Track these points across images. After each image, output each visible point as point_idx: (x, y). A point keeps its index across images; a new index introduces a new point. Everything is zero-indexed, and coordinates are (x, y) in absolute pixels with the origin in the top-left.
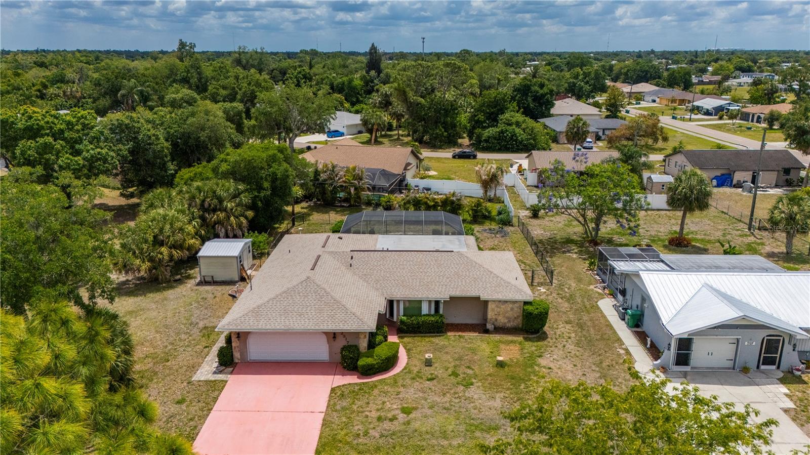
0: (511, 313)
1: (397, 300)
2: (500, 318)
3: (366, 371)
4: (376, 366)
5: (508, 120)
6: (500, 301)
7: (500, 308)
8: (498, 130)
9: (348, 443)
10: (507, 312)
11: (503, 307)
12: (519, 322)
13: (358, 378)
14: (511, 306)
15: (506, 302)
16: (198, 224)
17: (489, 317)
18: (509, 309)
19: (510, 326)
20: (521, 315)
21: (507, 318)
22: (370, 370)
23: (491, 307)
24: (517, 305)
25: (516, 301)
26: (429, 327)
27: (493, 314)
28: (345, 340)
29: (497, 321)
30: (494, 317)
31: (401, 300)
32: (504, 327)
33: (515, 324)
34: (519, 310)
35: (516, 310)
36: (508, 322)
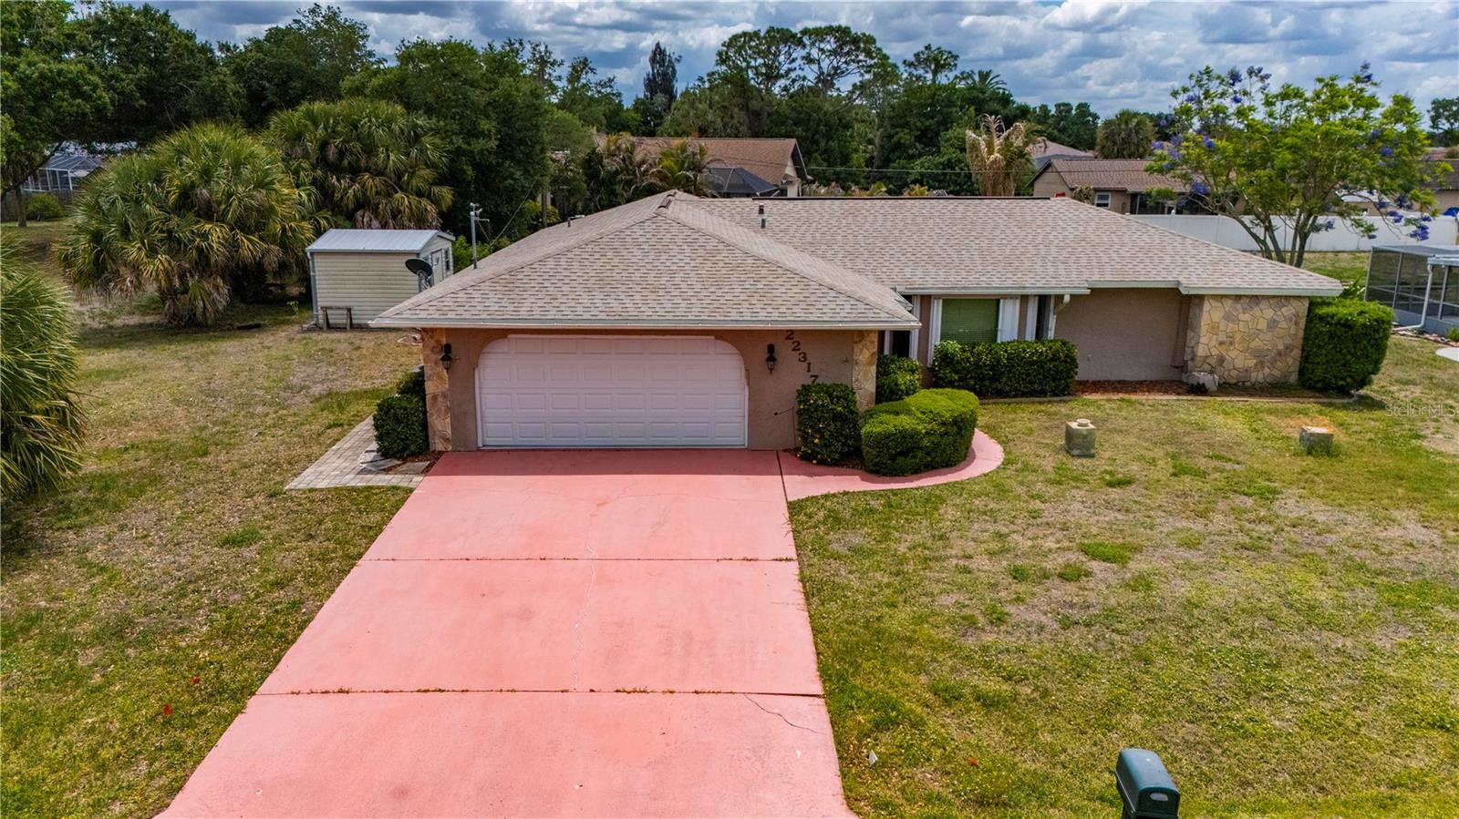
0: (1268, 336)
1: (923, 297)
2: (1233, 354)
3: (893, 458)
4: (926, 442)
6: (1239, 297)
7: (1237, 321)
9: (945, 647)
10: (1256, 334)
11: (1247, 317)
12: (1291, 365)
13: (863, 479)
14: (1269, 313)
15: (1256, 299)
16: (309, 195)
17: (1200, 351)
18: (1263, 325)
19: (1260, 378)
20: (1299, 342)
21: (1259, 355)
22: (904, 454)
23: (1210, 315)
24: (1288, 310)
25: (1287, 298)
26: (1028, 375)
27: (1214, 342)
28: (805, 365)
29: (1225, 364)
30: (1214, 351)
31: (938, 297)
32: (1244, 382)
33: (1277, 373)
34: (1293, 326)
35: (1284, 325)
36: (1256, 365)
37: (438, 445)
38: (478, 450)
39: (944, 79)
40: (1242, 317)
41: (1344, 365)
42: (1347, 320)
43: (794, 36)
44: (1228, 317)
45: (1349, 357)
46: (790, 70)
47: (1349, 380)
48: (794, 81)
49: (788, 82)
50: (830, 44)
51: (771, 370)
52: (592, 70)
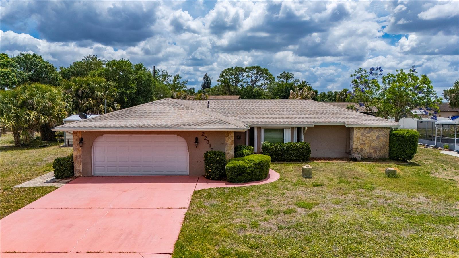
0: (377, 142)
1: (258, 127)
2: (366, 148)
3: (237, 176)
4: (248, 170)
6: (366, 128)
7: (365, 136)
9: (230, 236)
10: (373, 141)
11: (369, 135)
12: (386, 151)
13: (226, 184)
14: (377, 134)
15: (371, 129)
16: (70, 106)
17: (354, 147)
18: (375, 138)
19: (376, 156)
20: (388, 144)
21: (374, 148)
22: (240, 174)
23: (356, 134)
24: (383, 133)
25: (382, 128)
26: (294, 154)
27: (359, 144)
28: (209, 145)
29: (363, 151)
30: (359, 147)
31: (263, 127)
32: (370, 158)
33: (381, 155)
34: (385, 138)
35: (382, 138)
36: (374, 152)
37: (77, 174)
38: (92, 176)
39: (289, 81)
40: (367, 135)
41: (403, 151)
42: (402, 135)
43: (243, 69)
44: (363, 135)
45: (404, 148)
46: (243, 79)
47: (405, 156)
48: (244, 83)
49: (242, 83)
50: (255, 72)
51: (196, 146)
52: (181, 78)
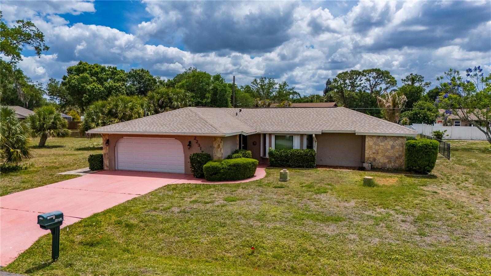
0: (392, 151)
1: (269, 134)
2: (379, 157)
5: (421, 106)
6: (379, 137)
7: (379, 145)
8: (412, 112)
10: (387, 150)
11: (383, 144)
12: (402, 162)
14: (391, 143)
15: (385, 137)
17: (367, 156)
18: (389, 147)
19: (390, 166)
20: (404, 154)
21: (388, 157)
23: (369, 143)
24: (398, 142)
25: (398, 137)
26: (298, 160)
27: (371, 153)
28: (200, 148)
29: (376, 161)
30: (371, 156)
32: (384, 168)
33: (397, 165)
34: (401, 148)
35: (398, 147)
36: (388, 162)
37: (105, 168)
40: (380, 144)
41: (415, 161)
42: (413, 145)
43: (360, 73)
44: (375, 144)
45: (416, 158)
46: (360, 84)
47: (417, 167)
48: (363, 87)
49: (361, 88)
50: (375, 74)
51: (189, 149)
